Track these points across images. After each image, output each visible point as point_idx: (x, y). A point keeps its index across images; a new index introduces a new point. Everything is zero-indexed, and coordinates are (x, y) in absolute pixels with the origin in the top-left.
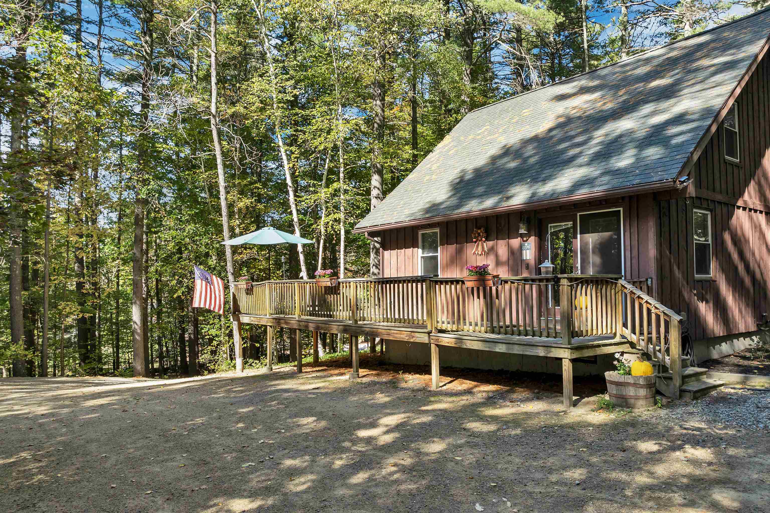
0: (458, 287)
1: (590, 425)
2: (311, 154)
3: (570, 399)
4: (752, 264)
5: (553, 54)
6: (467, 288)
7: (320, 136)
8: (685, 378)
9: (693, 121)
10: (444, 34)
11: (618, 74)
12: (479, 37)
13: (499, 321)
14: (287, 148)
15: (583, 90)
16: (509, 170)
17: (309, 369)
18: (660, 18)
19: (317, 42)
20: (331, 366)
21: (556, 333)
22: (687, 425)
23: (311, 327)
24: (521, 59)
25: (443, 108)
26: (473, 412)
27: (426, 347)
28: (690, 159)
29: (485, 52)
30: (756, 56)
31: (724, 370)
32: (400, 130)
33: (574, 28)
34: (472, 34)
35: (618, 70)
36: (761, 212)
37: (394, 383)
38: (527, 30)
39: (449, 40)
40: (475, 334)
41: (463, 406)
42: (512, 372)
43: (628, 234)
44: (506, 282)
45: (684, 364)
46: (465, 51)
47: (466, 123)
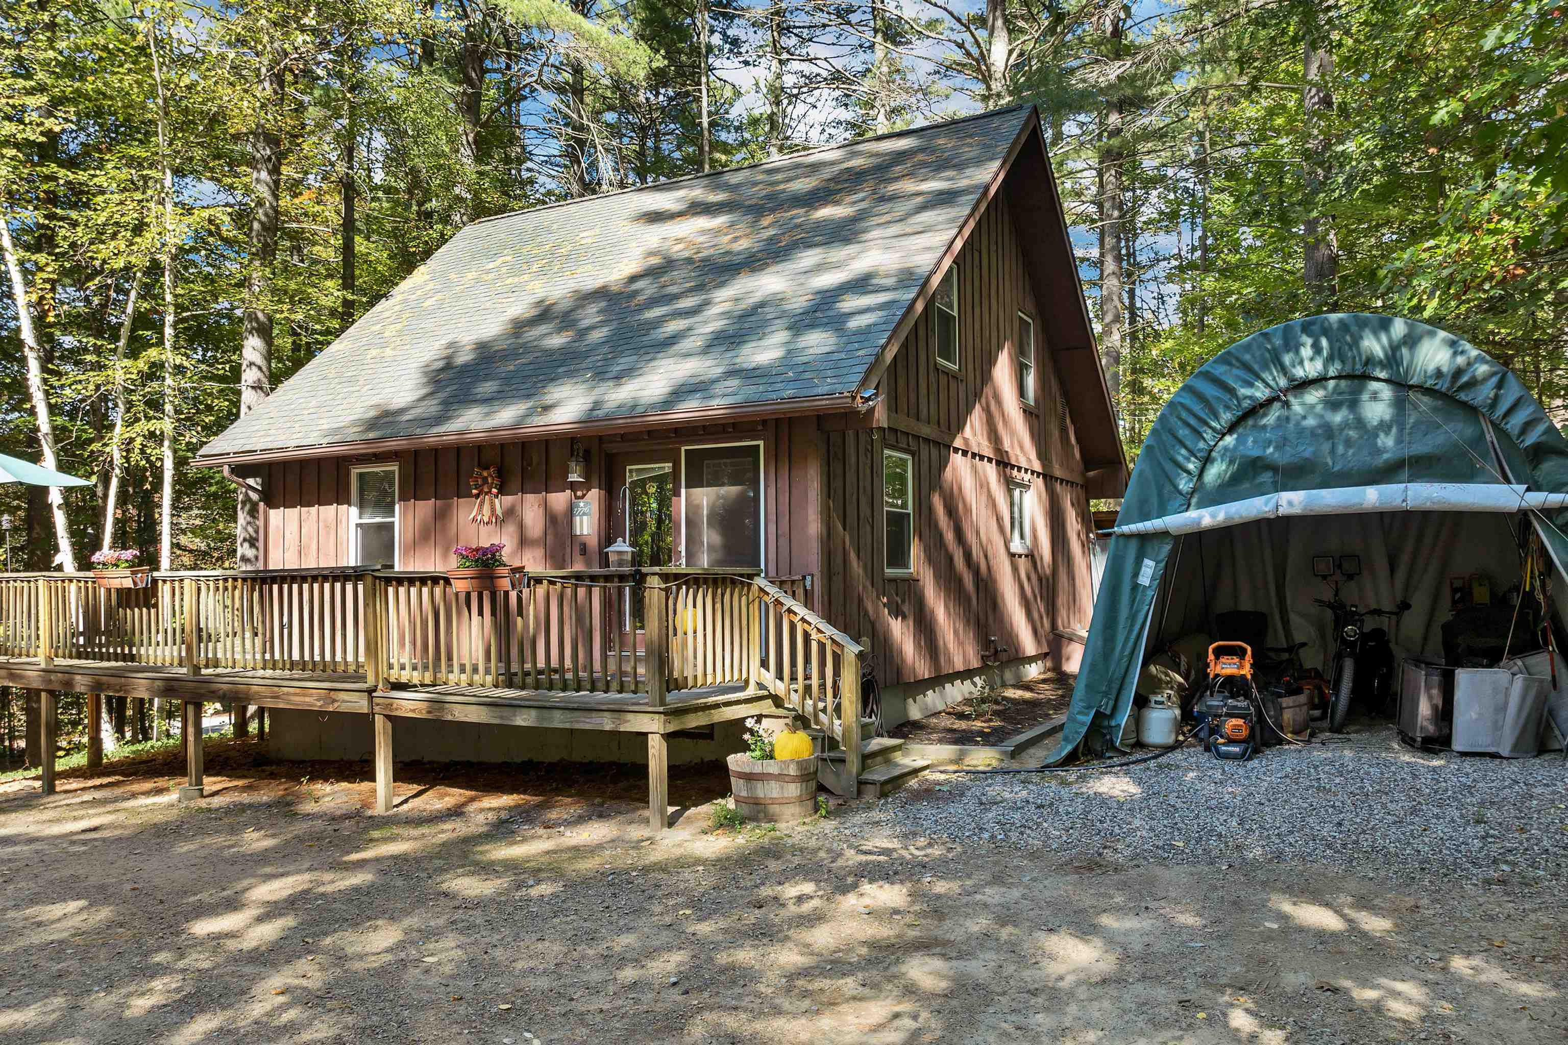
0: (438, 590)
1: (698, 861)
2: (90, 278)
3: (662, 812)
4: (975, 551)
5: (643, 128)
6: (457, 594)
7: (114, 236)
8: (866, 758)
9: (887, 289)
10: (419, 51)
11: (760, 186)
12: (495, 71)
13: (523, 662)
14: (22, 253)
15: (697, 209)
16: (550, 352)
17: (74, 784)
18: (838, 93)
19: (113, 16)
20: (135, 774)
21: (637, 683)
22: (868, 846)
23: (81, 684)
24: (581, 128)
25: (415, 208)
26: (465, 855)
27: (364, 723)
28: (879, 357)
29: (508, 103)
30: (987, 188)
31: (931, 742)
32: (314, 244)
33: (684, 85)
34: (481, 61)
35: (761, 177)
36: (990, 460)
37: (289, 804)
38: (593, 73)
39: (431, 65)
40: (472, 690)
41: (443, 844)
42: (550, 764)
43: (772, 491)
44: (538, 581)
45: (866, 733)
46: (464, 93)
47: (462, 245)
